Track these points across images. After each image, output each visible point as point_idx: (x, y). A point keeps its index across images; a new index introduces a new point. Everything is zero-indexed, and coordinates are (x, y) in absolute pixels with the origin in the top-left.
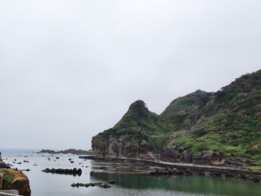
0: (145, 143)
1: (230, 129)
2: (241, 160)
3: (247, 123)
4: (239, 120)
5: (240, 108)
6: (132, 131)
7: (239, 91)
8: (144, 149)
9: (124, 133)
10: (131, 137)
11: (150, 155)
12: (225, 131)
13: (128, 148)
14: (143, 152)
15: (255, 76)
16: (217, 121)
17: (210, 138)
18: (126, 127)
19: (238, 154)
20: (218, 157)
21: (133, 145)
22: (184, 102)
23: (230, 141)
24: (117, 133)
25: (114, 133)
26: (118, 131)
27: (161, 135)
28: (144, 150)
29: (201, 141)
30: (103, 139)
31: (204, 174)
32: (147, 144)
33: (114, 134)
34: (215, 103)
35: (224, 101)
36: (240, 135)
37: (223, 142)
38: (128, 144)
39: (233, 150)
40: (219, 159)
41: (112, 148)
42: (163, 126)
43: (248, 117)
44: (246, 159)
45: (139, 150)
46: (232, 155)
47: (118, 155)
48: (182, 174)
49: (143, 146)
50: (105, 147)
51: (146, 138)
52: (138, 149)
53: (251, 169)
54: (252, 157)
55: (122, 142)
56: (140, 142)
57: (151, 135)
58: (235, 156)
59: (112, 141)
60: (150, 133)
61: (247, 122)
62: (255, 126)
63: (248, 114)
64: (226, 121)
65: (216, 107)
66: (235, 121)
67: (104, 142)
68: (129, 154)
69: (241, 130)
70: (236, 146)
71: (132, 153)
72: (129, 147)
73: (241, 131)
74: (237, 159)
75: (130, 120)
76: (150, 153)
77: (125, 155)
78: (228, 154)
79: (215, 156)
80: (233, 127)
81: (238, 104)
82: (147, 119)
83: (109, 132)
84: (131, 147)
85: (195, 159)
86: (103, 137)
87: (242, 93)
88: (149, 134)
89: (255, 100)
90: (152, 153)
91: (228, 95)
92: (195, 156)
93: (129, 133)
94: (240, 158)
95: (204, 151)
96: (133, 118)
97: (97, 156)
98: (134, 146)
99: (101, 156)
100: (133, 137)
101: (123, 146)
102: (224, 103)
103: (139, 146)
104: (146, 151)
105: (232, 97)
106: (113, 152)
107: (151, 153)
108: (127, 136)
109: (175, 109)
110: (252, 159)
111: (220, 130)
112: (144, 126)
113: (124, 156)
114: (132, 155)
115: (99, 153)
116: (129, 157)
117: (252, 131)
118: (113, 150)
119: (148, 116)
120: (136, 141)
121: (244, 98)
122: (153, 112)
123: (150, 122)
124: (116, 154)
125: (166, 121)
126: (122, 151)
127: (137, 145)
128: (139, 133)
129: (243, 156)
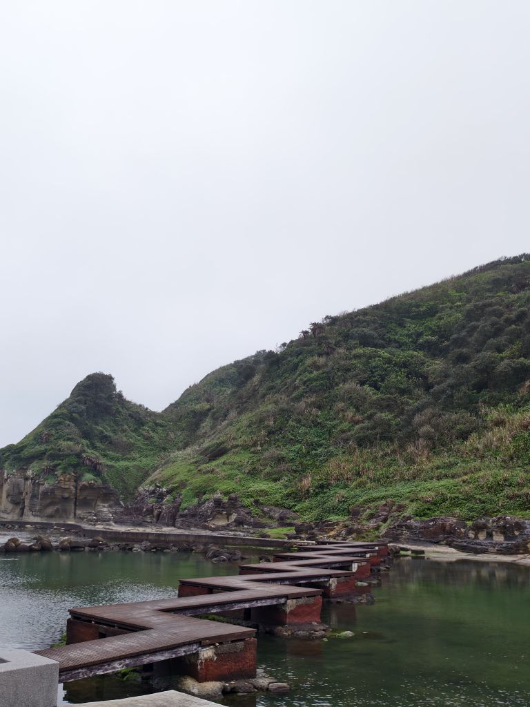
0: (91, 480)
1: (278, 440)
2: (272, 514)
3: (315, 426)
4: (299, 421)
5: (306, 392)
6: (59, 450)
7: (311, 353)
8: (86, 498)
9: (39, 456)
10: (56, 466)
11: (101, 511)
12: (265, 447)
13: (45, 494)
14: (86, 503)
15: (352, 318)
16: (255, 423)
17: (230, 463)
18: (47, 442)
19: (269, 500)
20: (224, 507)
21: (59, 485)
22: (223, 379)
23: (268, 469)
24: (23, 456)
25: (15, 455)
26: (26, 453)
27: (144, 459)
28: (88, 498)
29: (207, 472)
31: (131, 549)
32: (96, 482)
33: (15, 459)
34: (261, 382)
35: (279, 376)
36: (292, 455)
37: (253, 473)
38: (47, 485)
39: (261, 491)
40: (226, 514)
41: (8, 496)
42: (156, 437)
43: (320, 413)
44: (281, 511)
45: (76, 498)
46: (257, 502)
47: (22, 514)
48: (77, 549)
49: (84, 488)
51: (95, 468)
52: (72, 497)
53: (269, 533)
54: (296, 505)
55: (32, 479)
56: (77, 480)
57: (118, 460)
58: (262, 504)
59: (8, 478)
60: (117, 455)
61: (316, 424)
62: (330, 432)
63: (319, 408)
64: (271, 423)
65: (262, 391)
66: (291, 423)
68: (50, 510)
69: (299, 442)
70: (275, 480)
71: (56, 507)
72: (47, 493)
73: (299, 446)
74: (263, 512)
75: (60, 423)
76: (104, 507)
77: (40, 513)
78: (247, 501)
79: (219, 507)
80: (283, 438)
81: (305, 383)
82: (115, 421)
83: (3, 454)
84: (52, 491)
85: (182, 516)
87: (316, 358)
88: (112, 459)
89: (339, 374)
90: (110, 506)
91: (289, 361)
92: (185, 509)
93: (52, 457)
94: (270, 511)
95: (205, 497)
96: (73, 420)
98: (62, 488)
100: (60, 467)
101: (33, 490)
102: (279, 381)
103: (76, 488)
104: (94, 500)
105: (296, 367)
106: (10, 506)
107: (106, 505)
108: (46, 463)
109: (200, 396)
110: (294, 512)
111: (255, 445)
112: (104, 438)
113: (34, 516)
114: (57, 511)
116: (51, 516)
117: (321, 445)
118: (10, 500)
119: (120, 412)
120: (68, 476)
121: (318, 368)
122: (138, 403)
123: (122, 430)
124: (18, 510)
125: (166, 426)
126: (30, 503)
127: (71, 486)
128: (78, 455)
129: (277, 505)
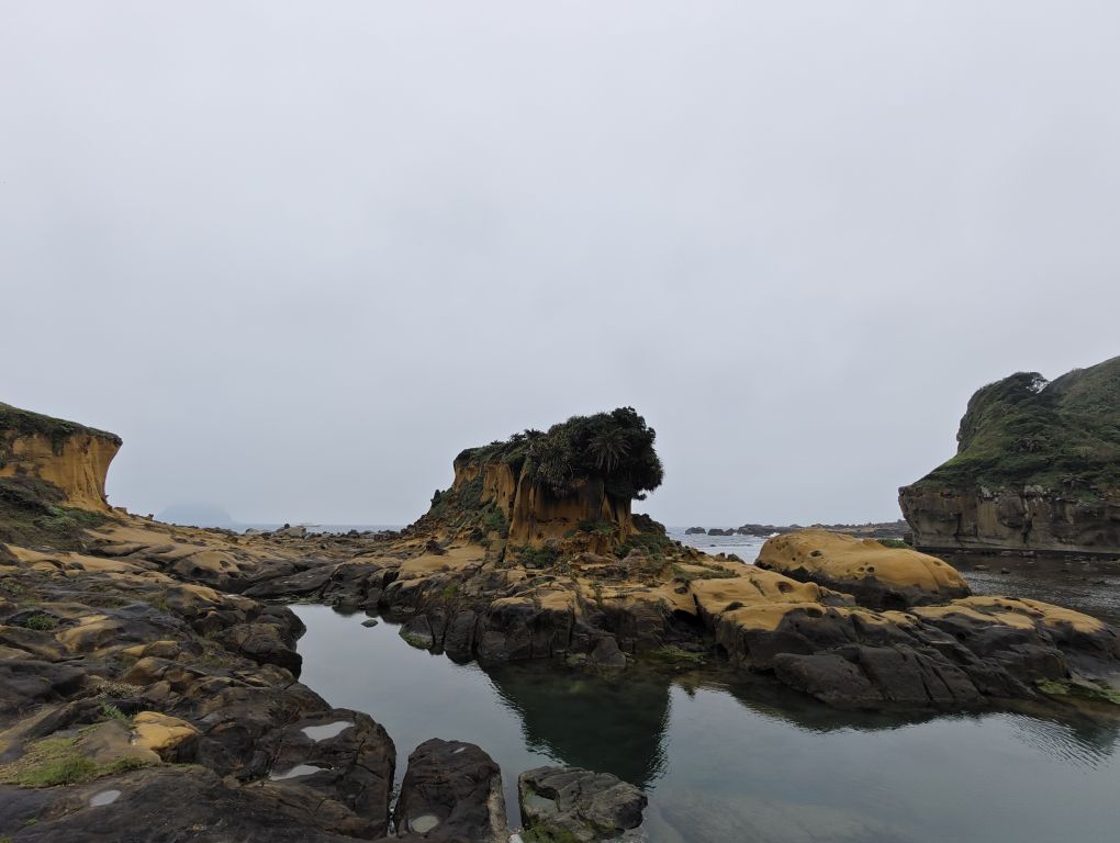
6: (1079, 457)
9: (1041, 468)
10: (1090, 478)
21: (1107, 503)
24: (1005, 469)
30: (949, 490)
38: (1084, 502)
47: (1026, 539)
50: (959, 516)
55: (1045, 497)
59: (995, 496)
67: (953, 500)
68: (1089, 536)
71: (1099, 532)
86: (948, 486)
97: (932, 541)
99: (948, 542)
100: (1099, 479)
106: (1004, 530)
113: (1066, 543)
114: (1100, 538)
115: (939, 532)
116: (1090, 544)
124: (1017, 536)
126: (1050, 527)
